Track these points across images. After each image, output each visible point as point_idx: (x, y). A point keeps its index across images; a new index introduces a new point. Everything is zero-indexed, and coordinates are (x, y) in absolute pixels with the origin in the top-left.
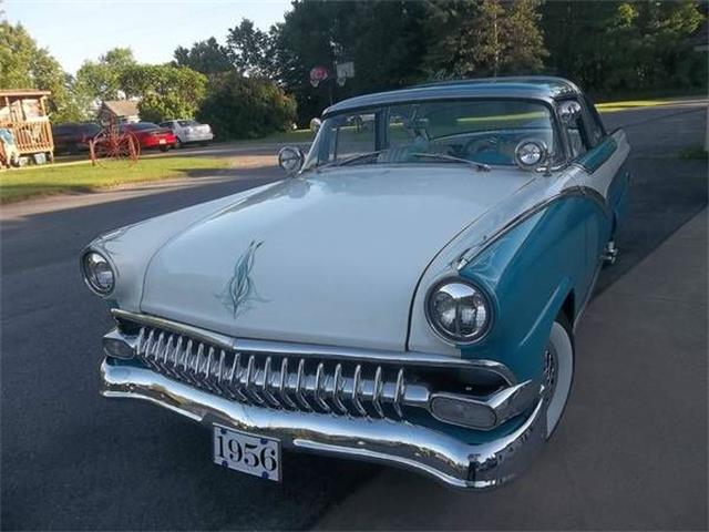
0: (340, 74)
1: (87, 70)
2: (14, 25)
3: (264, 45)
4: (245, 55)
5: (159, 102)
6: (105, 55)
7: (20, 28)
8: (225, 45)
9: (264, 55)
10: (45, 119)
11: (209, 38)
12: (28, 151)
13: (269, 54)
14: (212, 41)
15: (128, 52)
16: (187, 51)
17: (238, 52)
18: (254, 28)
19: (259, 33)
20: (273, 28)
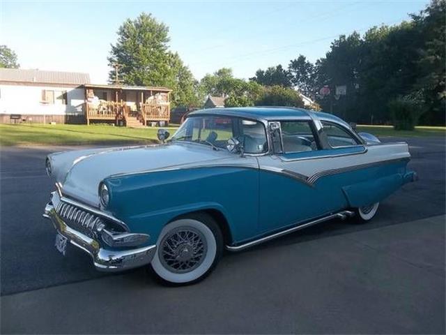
0: (338, 92)
1: (206, 79)
2: (174, 54)
3: (310, 71)
4: (298, 76)
5: (236, 100)
6: (218, 71)
7: (177, 55)
8: (287, 70)
9: (309, 77)
10: (168, 104)
11: (278, 65)
12: (157, 119)
13: (313, 76)
14: (279, 67)
15: (229, 71)
16: (263, 72)
17: (294, 74)
18: (306, 61)
19: (308, 64)
20: (318, 61)
